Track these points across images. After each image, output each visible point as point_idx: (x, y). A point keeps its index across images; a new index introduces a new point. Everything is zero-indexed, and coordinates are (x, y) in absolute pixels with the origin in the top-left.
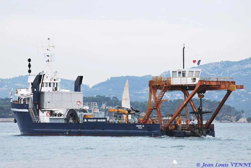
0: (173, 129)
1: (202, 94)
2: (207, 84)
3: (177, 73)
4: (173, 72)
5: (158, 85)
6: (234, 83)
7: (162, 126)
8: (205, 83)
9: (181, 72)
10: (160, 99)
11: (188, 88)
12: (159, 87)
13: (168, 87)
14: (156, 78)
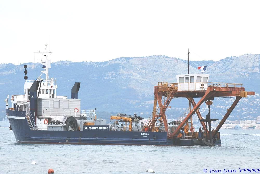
0: (179, 138)
1: (211, 100)
2: (216, 90)
3: (185, 78)
4: (179, 77)
5: (163, 91)
6: (243, 89)
7: (169, 135)
8: (215, 90)
9: (188, 78)
10: (166, 106)
11: (196, 94)
12: (165, 94)
13: (175, 93)
14: (162, 84)
